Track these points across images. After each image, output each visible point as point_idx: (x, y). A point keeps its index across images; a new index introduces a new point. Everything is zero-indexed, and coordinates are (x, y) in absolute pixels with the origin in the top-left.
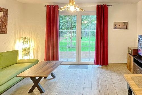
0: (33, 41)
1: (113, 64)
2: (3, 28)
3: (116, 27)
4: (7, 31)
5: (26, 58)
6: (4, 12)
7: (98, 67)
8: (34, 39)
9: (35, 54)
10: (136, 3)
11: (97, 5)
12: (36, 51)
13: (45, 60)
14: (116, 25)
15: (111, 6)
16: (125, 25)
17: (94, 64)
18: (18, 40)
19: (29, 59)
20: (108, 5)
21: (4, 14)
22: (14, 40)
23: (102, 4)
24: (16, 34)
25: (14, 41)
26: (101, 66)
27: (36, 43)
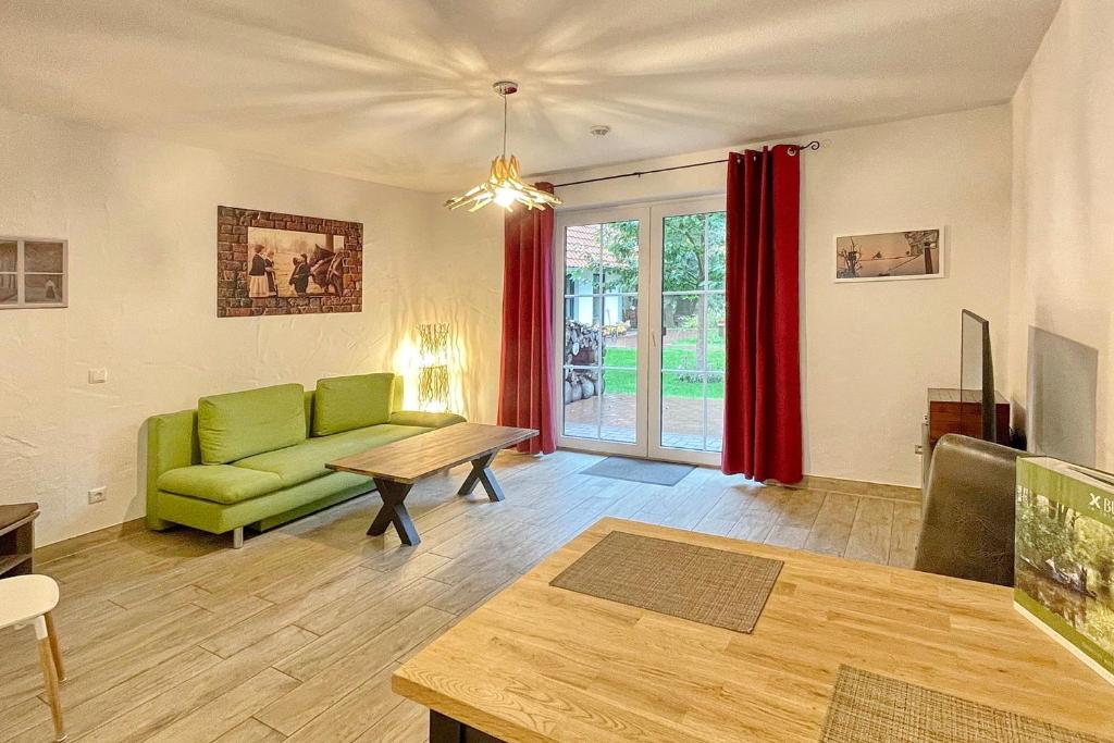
0: (461, 341)
1: (833, 484)
2: (346, 291)
3: (850, 263)
4: (358, 302)
5: (435, 407)
6: (347, 235)
7: (741, 489)
8: (465, 332)
9: (468, 396)
10: (1005, 102)
11: (733, 156)
12: (473, 380)
13: (498, 424)
14: (851, 256)
15: (816, 146)
16: (922, 252)
17: (719, 468)
18: (407, 336)
19: (443, 410)
20: (796, 149)
21: (347, 241)
22: (389, 335)
23: (757, 147)
24: (400, 315)
25: (389, 339)
26: (753, 483)
27: (470, 347)
